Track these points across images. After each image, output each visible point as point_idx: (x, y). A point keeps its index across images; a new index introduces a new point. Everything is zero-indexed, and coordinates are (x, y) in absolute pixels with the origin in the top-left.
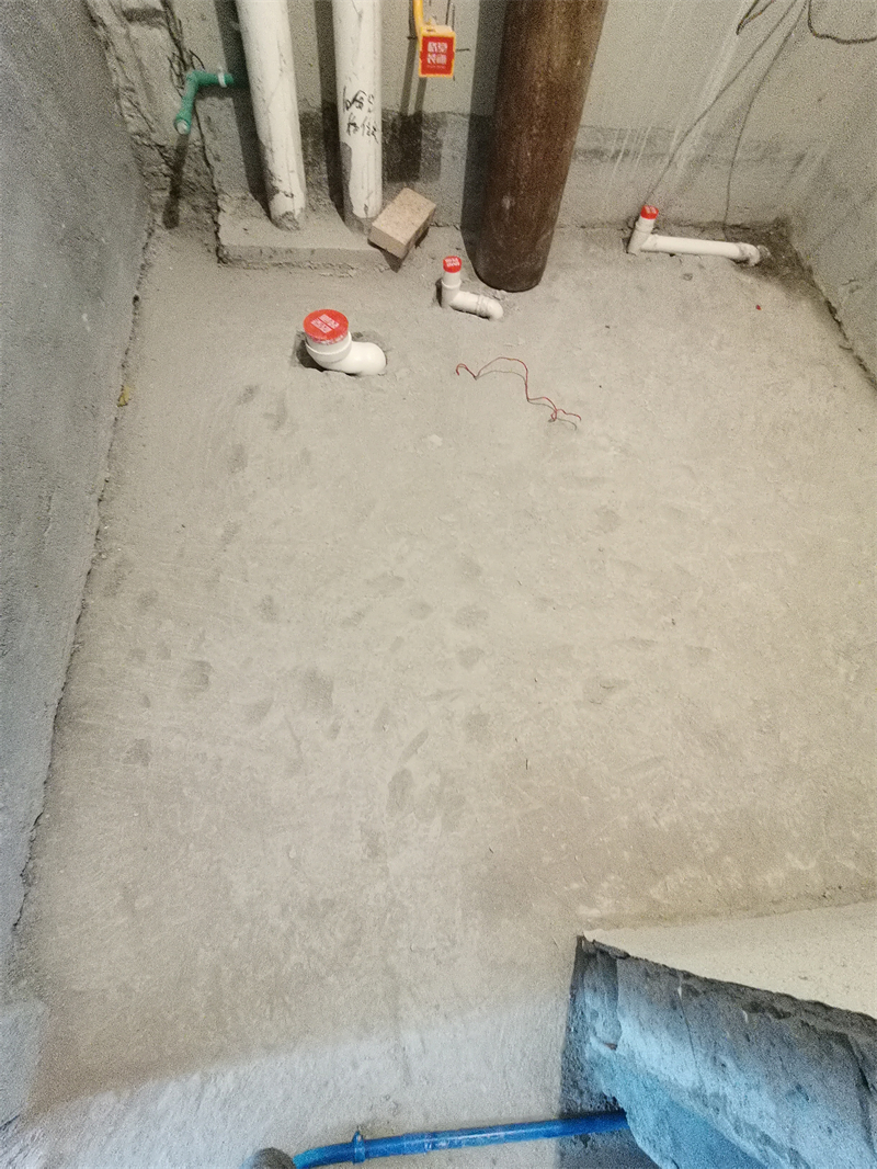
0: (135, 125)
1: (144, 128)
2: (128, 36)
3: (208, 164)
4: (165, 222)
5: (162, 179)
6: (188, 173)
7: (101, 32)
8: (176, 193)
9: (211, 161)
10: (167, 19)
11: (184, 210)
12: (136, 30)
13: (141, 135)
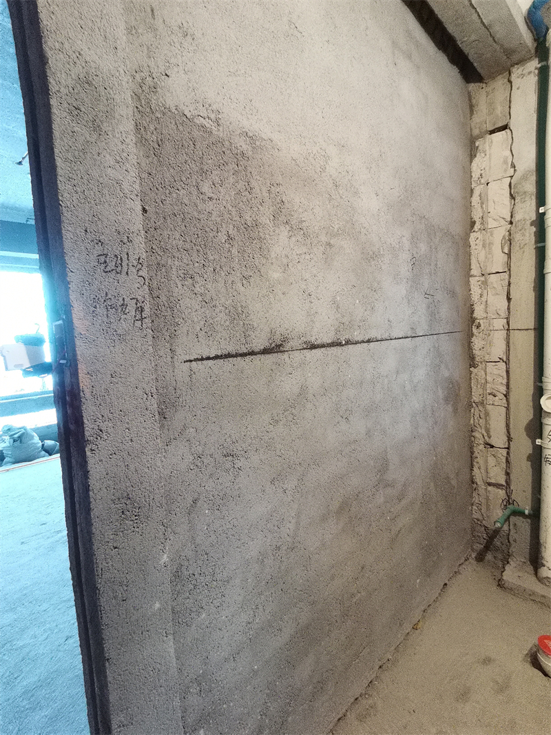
0: (476, 515)
1: (481, 518)
2: (486, 489)
3: (509, 542)
4: (476, 558)
5: (482, 539)
6: (497, 542)
7: (475, 486)
8: (487, 548)
9: (512, 542)
10: (507, 488)
11: (489, 556)
12: (490, 488)
13: (478, 520)
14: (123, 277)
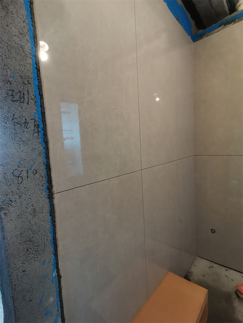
14: (25, 105)
